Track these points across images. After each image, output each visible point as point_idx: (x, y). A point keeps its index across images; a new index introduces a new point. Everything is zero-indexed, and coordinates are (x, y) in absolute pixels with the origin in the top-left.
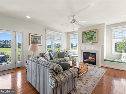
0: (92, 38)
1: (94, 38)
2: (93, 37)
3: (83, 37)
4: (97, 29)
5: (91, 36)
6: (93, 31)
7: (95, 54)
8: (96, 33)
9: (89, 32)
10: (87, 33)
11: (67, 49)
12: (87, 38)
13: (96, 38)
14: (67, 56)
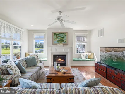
0: (63, 41)
1: (64, 41)
2: (64, 39)
3: (53, 39)
4: (67, 33)
5: (62, 38)
6: (64, 34)
7: (66, 55)
8: (66, 35)
9: (60, 34)
10: (58, 35)
11: (29, 52)
12: (58, 40)
13: (67, 41)
14: (39, 62)
